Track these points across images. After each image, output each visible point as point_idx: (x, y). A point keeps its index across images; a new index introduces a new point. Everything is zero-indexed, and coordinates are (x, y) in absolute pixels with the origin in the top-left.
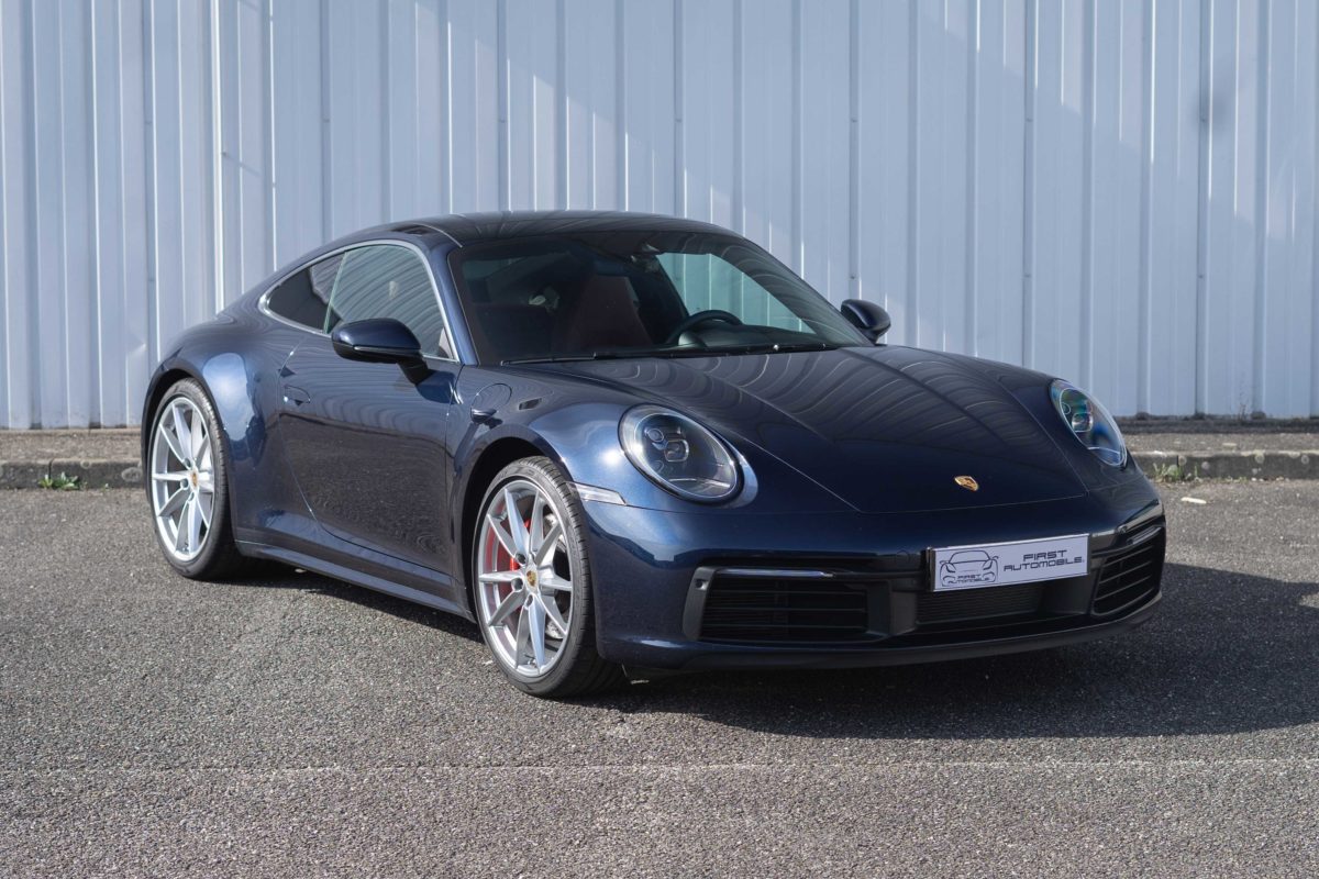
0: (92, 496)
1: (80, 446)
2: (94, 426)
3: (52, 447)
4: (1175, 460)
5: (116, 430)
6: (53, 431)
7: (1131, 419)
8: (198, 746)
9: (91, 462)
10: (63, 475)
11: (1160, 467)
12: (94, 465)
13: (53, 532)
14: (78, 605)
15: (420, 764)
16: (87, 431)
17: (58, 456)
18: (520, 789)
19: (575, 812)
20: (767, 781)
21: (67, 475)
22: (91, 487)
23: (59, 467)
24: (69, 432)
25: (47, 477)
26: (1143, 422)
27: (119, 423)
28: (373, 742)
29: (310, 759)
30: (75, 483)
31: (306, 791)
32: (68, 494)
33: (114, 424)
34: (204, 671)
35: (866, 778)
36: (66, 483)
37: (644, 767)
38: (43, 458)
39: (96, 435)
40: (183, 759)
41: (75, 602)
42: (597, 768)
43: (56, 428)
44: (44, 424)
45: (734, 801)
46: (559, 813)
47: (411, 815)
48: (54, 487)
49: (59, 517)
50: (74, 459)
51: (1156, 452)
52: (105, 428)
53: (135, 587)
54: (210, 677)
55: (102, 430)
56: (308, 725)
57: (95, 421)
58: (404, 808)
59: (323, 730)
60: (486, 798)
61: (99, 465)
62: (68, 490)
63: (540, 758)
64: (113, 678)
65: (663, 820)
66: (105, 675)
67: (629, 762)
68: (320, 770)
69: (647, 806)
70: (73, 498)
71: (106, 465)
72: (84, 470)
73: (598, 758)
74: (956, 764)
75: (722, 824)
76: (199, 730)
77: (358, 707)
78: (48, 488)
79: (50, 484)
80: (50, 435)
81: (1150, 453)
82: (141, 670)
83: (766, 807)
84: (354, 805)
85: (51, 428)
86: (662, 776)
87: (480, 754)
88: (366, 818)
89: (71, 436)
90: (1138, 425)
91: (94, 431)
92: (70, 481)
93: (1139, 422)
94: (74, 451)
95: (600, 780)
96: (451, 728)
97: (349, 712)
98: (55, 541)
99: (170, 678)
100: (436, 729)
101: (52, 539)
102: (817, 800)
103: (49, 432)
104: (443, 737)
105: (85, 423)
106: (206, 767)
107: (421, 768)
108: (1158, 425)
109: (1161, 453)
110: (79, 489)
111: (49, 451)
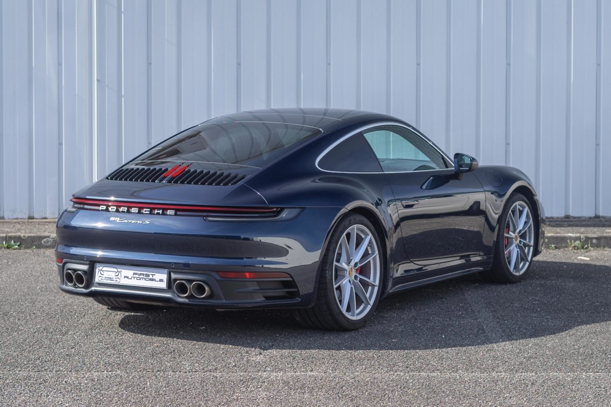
0: (26, 252)
1: (22, 228)
2: (30, 218)
3: (8, 228)
4: (579, 238)
5: (43, 220)
6: (10, 220)
7: (562, 218)
8: (54, 362)
9: (27, 235)
10: (12, 242)
11: (571, 242)
12: (28, 237)
13: (3, 269)
14: (9, 301)
15: (158, 371)
16: (27, 220)
17: (11, 232)
18: (202, 381)
19: (226, 391)
20: (321, 380)
21: (14, 242)
22: (26, 248)
23: (11, 238)
24: (18, 221)
25: (4, 243)
26: (567, 219)
27: (43, 216)
28: (138, 361)
29: (107, 368)
30: (18, 246)
31: (101, 381)
32: (14, 251)
33: (41, 217)
34: (64, 330)
35: (368, 379)
36: (14, 246)
37: (265, 373)
38: (3, 233)
39: (31, 222)
40: (46, 368)
41: (8, 299)
42: (242, 374)
43: (11, 219)
44: (5, 217)
45: (303, 387)
46: (218, 392)
47: (148, 392)
48: (8, 248)
49: (8, 262)
50: (18, 234)
51: (570, 234)
52: (36, 219)
53: (38, 293)
54: (66, 333)
55: (34, 220)
56: (109, 354)
57: (31, 215)
58: (146, 389)
59: (115, 356)
60: (185, 385)
61: (31, 237)
62: (14, 249)
63: (216, 369)
64: (20, 333)
65: (266, 395)
66: (16, 331)
67: (258, 371)
68: (110, 373)
69: (260, 389)
70: (18, 253)
71: (34, 237)
72: (23, 239)
73: (244, 369)
74: (414, 373)
75: (294, 397)
76: (56, 355)
77: (134, 347)
78: (5, 248)
79: (5, 246)
80: (8, 222)
81: (566, 235)
82: (34, 329)
83: (317, 390)
84: (122, 387)
85: (9, 219)
86: (272, 377)
87: (188, 367)
88: (126, 393)
89: (19, 223)
90: (565, 221)
91: (30, 220)
92: (16, 245)
93: (565, 219)
94: (19, 230)
95: (242, 378)
96: (177, 356)
97: (129, 349)
98: (3, 273)
99: (47, 333)
100: (170, 356)
101: (2, 271)
102: (342, 387)
103: (8, 221)
104: (172, 360)
105: (27, 216)
106: (56, 371)
107: (158, 373)
108: (575, 221)
109: (572, 235)
110: (20, 249)
111: (7, 230)
